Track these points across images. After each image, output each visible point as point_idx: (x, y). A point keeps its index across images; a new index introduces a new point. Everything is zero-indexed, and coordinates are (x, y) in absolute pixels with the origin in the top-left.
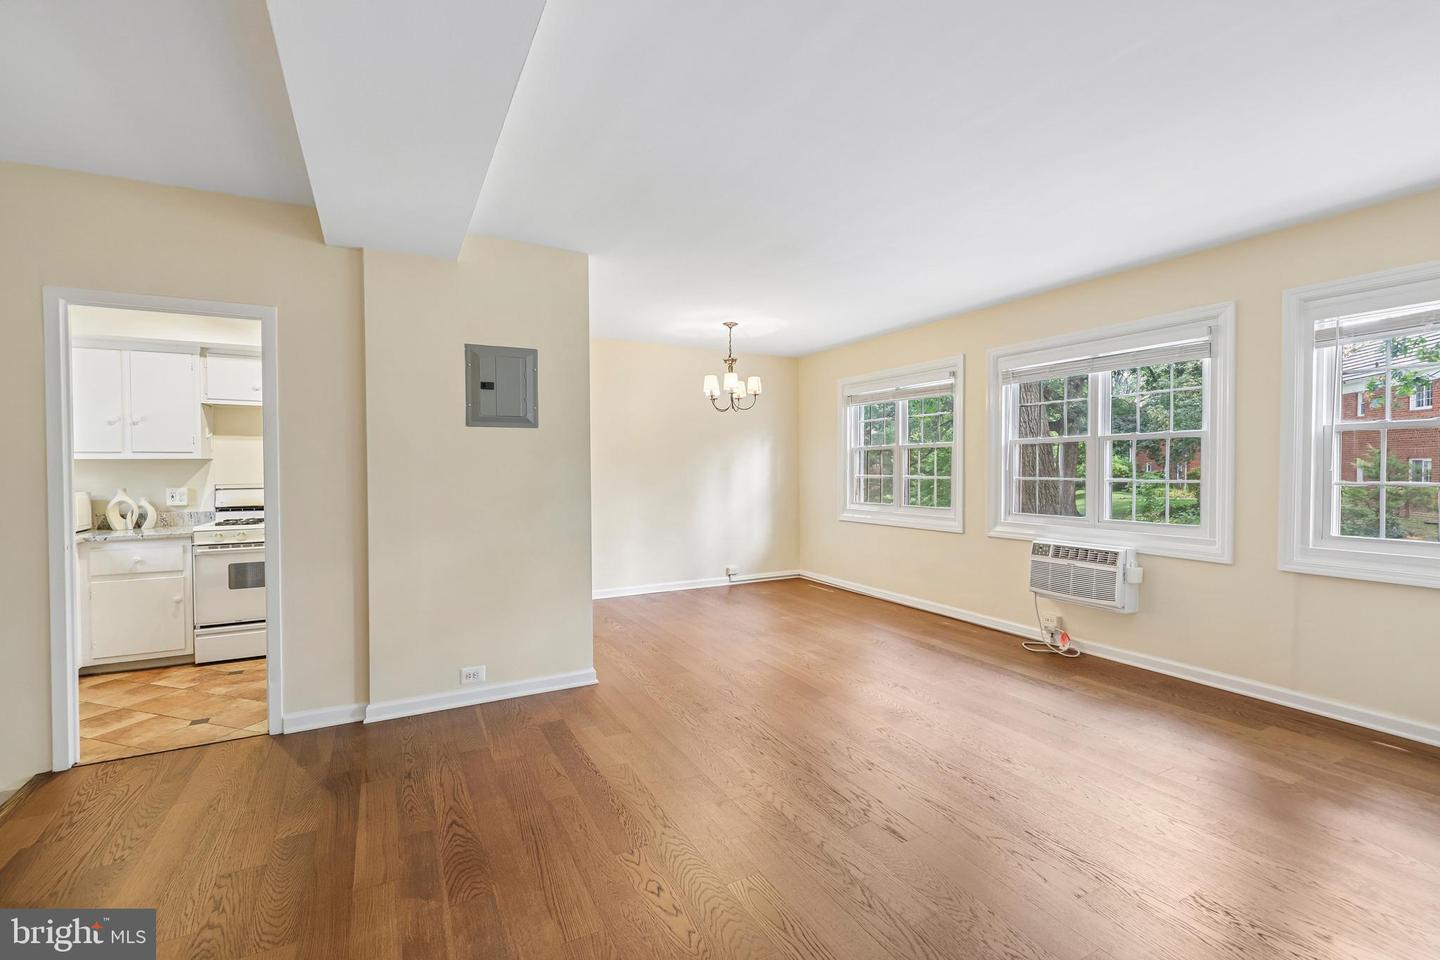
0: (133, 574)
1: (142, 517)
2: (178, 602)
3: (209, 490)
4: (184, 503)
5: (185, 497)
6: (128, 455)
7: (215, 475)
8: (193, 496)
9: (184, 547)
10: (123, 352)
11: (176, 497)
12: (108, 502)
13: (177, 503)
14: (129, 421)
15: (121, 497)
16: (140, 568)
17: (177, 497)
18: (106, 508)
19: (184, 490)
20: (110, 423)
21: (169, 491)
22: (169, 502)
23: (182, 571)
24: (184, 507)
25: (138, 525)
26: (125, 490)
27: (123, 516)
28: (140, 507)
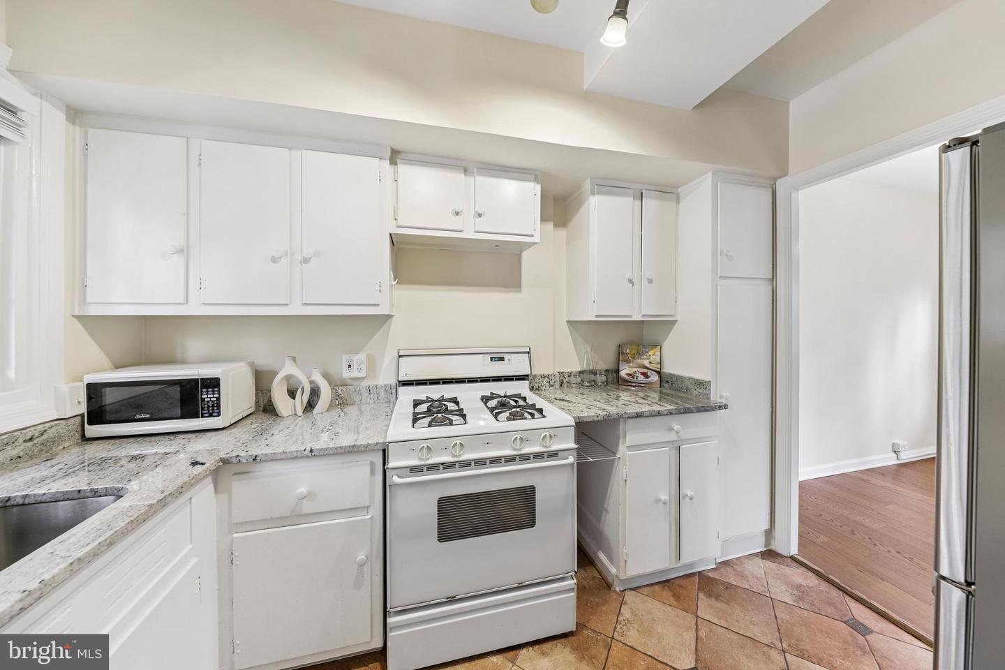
0: (295, 517)
1: (315, 393)
2: (362, 565)
3: (390, 355)
4: (362, 374)
5: (364, 367)
6: (296, 309)
7: (398, 335)
8: (372, 364)
9: (372, 465)
10: (293, 152)
11: (352, 367)
12: (275, 373)
13: (355, 374)
14: (298, 257)
15: (288, 369)
16: (307, 507)
17: (355, 366)
18: (272, 382)
19: (362, 356)
20: (274, 260)
21: (345, 358)
22: (346, 374)
23: (368, 507)
24: (363, 379)
25: (310, 406)
26: (294, 359)
27: (292, 394)
28: (311, 382)
